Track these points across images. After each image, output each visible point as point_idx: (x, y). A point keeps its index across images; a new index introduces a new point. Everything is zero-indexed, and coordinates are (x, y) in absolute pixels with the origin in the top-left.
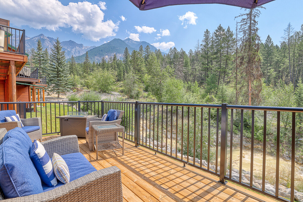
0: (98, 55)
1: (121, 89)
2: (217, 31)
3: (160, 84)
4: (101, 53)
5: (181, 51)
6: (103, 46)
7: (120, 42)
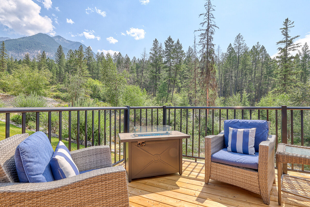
0: (13, 49)
1: (55, 94)
2: (167, 41)
3: (116, 89)
4: (18, 48)
5: (126, 57)
6: (22, 39)
7: (47, 38)
